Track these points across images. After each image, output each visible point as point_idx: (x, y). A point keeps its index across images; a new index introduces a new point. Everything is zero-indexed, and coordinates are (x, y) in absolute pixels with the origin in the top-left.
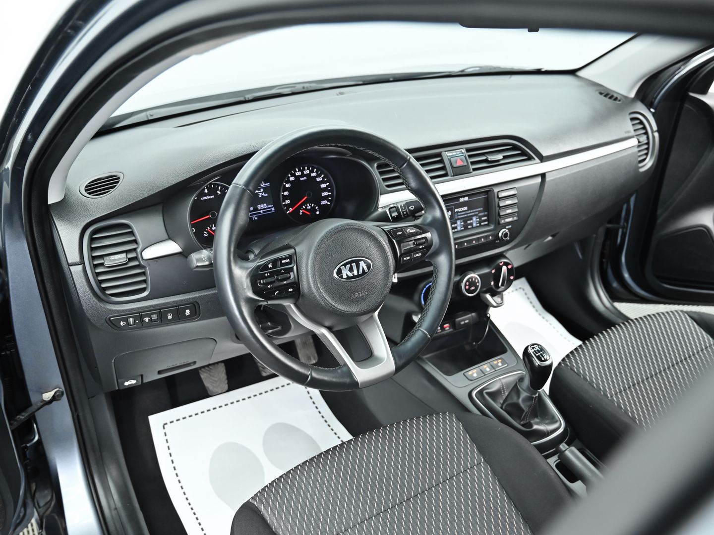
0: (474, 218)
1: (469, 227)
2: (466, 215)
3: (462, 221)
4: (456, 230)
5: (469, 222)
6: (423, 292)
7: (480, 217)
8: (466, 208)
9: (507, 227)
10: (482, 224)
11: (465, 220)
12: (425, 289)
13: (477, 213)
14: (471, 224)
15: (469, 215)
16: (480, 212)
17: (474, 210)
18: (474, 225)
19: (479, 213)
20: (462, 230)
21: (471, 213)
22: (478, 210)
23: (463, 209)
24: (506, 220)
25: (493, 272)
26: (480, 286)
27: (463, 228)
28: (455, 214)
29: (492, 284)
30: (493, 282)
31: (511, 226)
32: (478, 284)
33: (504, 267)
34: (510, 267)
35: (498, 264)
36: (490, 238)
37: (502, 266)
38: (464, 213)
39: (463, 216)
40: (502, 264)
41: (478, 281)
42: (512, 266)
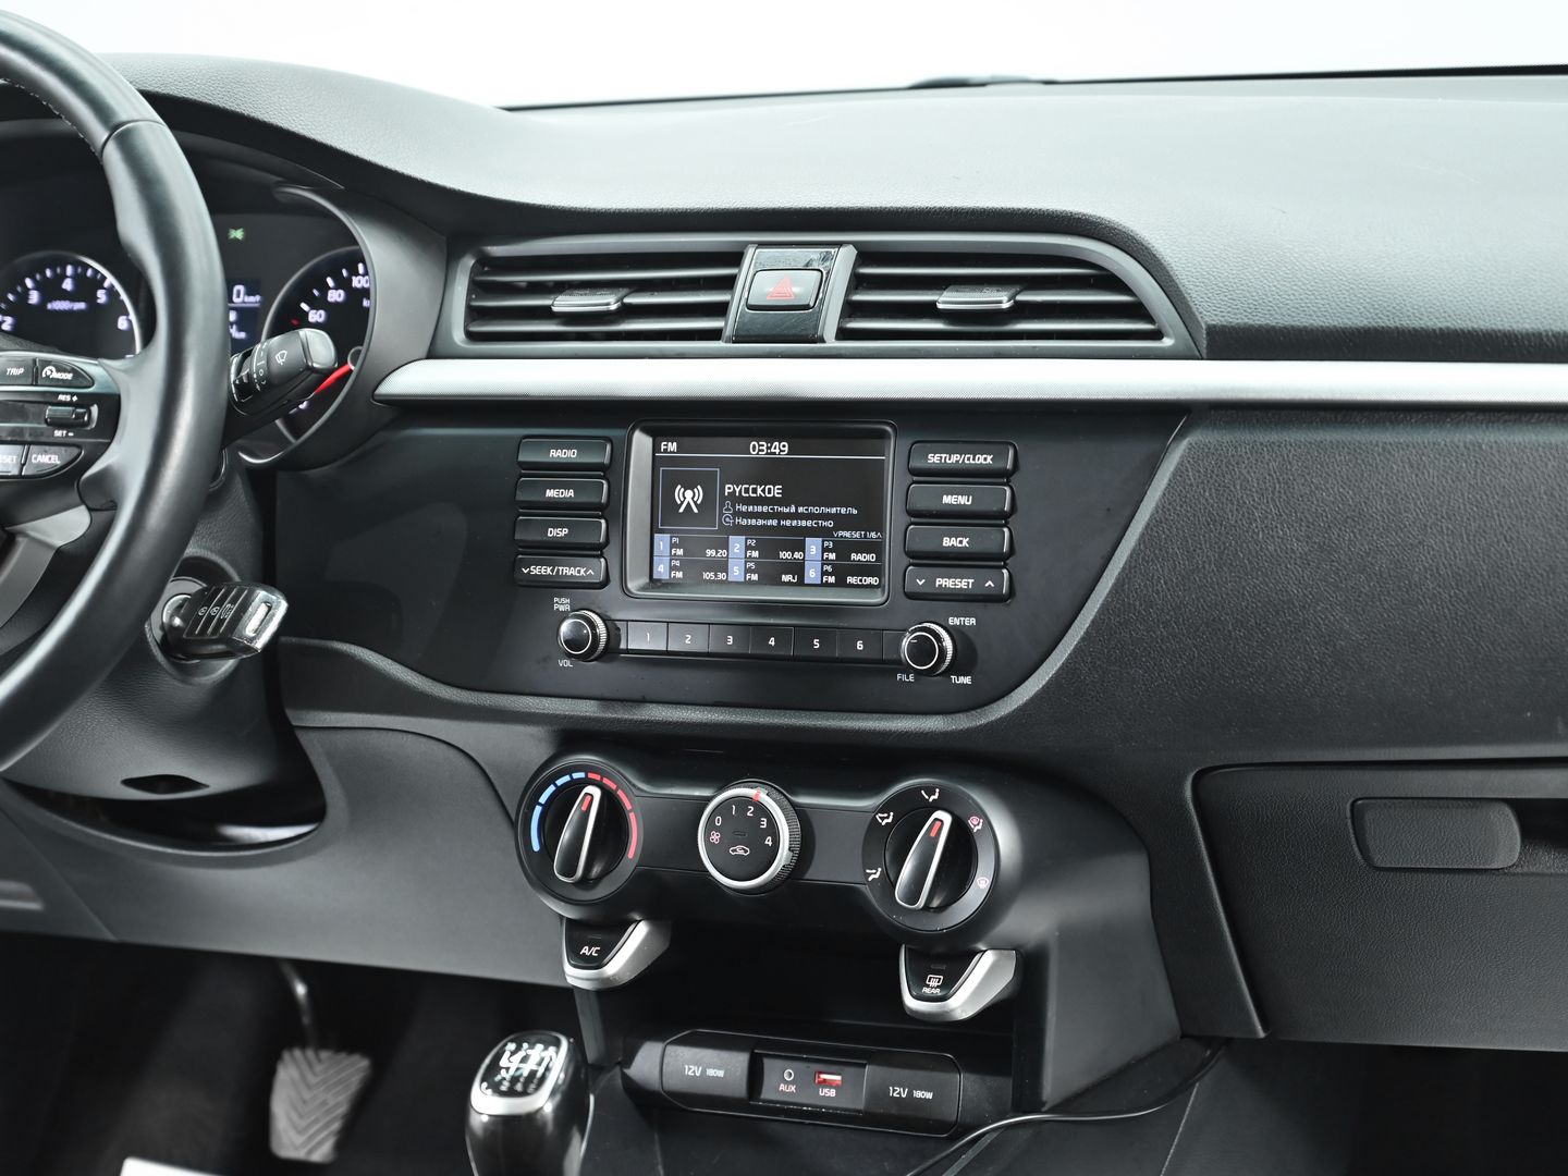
0: (813, 546)
1: (786, 578)
2: (775, 522)
3: (753, 543)
4: (721, 576)
5: (785, 555)
6: (543, 799)
7: (843, 548)
8: (776, 491)
9: (954, 621)
10: (850, 580)
11: (770, 542)
12: (551, 789)
13: (829, 524)
14: (798, 568)
15: (788, 523)
16: (843, 522)
17: (815, 510)
18: (812, 574)
19: (836, 528)
20: (751, 583)
21: (798, 516)
22: (834, 510)
23: (763, 491)
24: (940, 582)
25: (883, 819)
26: (783, 856)
27: (755, 577)
28: (722, 505)
29: (870, 879)
30: (880, 869)
31: (973, 621)
32: (769, 841)
33: (939, 814)
34: (975, 824)
35: (916, 790)
36: (860, 646)
37: (935, 806)
38: (765, 509)
39: (761, 522)
40: (936, 797)
41: (773, 829)
42: (988, 824)
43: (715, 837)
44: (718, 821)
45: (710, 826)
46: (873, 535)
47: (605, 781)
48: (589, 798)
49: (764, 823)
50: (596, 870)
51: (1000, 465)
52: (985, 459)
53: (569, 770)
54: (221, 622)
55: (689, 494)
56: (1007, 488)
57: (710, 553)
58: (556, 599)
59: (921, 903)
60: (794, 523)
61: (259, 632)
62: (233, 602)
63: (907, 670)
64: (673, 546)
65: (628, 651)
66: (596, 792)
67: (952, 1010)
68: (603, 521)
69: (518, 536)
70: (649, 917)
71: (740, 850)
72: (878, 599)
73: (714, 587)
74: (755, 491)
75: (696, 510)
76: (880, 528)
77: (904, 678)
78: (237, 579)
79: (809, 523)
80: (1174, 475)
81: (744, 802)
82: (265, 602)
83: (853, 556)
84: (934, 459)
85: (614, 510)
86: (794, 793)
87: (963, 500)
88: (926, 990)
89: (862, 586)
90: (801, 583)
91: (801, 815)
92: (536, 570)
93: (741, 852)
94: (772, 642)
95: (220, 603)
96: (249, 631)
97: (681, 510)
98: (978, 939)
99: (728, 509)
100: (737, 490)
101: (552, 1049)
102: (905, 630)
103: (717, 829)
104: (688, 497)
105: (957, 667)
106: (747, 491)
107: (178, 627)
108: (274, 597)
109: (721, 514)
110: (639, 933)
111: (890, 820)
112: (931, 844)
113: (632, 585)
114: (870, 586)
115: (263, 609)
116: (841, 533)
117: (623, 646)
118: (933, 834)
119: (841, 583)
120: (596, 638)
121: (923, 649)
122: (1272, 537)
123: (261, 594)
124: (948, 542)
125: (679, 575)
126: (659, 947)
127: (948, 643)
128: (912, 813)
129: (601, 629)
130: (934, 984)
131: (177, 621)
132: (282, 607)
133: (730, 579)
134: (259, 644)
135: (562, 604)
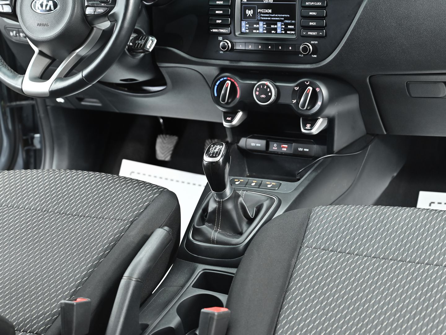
0: (279, 24)
1: (273, 32)
2: (270, 18)
3: (265, 23)
4: (258, 31)
5: (272, 26)
6: (217, 84)
7: (286, 25)
8: (270, 11)
10: (288, 32)
11: (269, 23)
12: (219, 81)
13: (283, 19)
14: (275, 29)
15: (273, 19)
16: (286, 18)
17: (279, 15)
18: (279, 31)
19: (285, 20)
21: (275, 17)
22: (284, 16)
23: (267, 11)
24: (309, 33)
25: (296, 88)
26: (273, 97)
27: (265, 32)
28: (257, 14)
29: (293, 102)
30: (296, 100)
31: (317, 42)
32: (270, 94)
33: (309, 87)
34: (318, 90)
35: (304, 82)
36: (290, 48)
37: (308, 86)
38: (268, 15)
39: (267, 18)
40: (308, 83)
41: (271, 91)
42: (321, 90)
43: (257, 93)
44: (258, 89)
45: (256, 91)
46: (293, 21)
47: (232, 80)
48: (228, 84)
49: (269, 90)
50: (229, 101)
51: (323, 5)
52: (320, 4)
53: (223, 77)
54: (141, 45)
55: (250, 11)
56: (325, 11)
57: (255, 26)
58: (219, 37)
59: (305, 108)
60: (275, 19)
61: (150, 47)
62: (144, 40)
63: (301, 54)
64: (246, 24)
65: (236, 49)
66: (229, 82)
67: (313, 132)
68: (229, 19)
69: (210, 22)
70: (242, 110)
71: (263, 96)
72: (294, 37)
73: (256, 34)
74: (265, 11)
75: (251, 16)
76: (295, 20)
77: (301, 56)
78: (145, 34)
79: (278, 19)
80: (364, 7)
81: (264, 85)
82: (152, 40)
83: (289, 27)
84: (307, 4)
85: (232, 16)
86: (275, 82)
87: (314, 14)
88: (306, 128)
89: (291, 34)
90: (276, 33)
91: (277, 87)
92: (214, 30)
93: (263, 97)
94: (270, 47)
95: (141, 40)
96: (148, 47)
97: (248, 16)
98: (319, 116)
99: (259, 15)
100: (261, 11)
101: (221, 147)
102: (301, 44)
103: (258, 91)
104: (249, 13)
105: (313, 53)
106: (263, 11)
107: (131, 46)
108: (153, 38)
109: (257, 17)
110: (240, 114)
111: (298, 89)
112: (307, 94)
113: (237, 34)
114: (293, 34)
115: (151, 41)
116: (285, 21)
117: (235, 48)
118: (308, 92)
119: (286, 33)
120: (228, 46)
121: (305, 49)
122: (388, 22)
123: (150, 38)
124: (311, 24)
125: (248, 31)
126: (245, 117)
127: (311, 48)
128: (303, 87)
129: (230, 45)
130: (308, 126)
131: (131, 44)
132: (155, 41)
133: (260, 32)
134: (150, 50)
135: (220, 38)
